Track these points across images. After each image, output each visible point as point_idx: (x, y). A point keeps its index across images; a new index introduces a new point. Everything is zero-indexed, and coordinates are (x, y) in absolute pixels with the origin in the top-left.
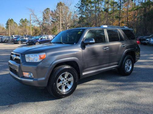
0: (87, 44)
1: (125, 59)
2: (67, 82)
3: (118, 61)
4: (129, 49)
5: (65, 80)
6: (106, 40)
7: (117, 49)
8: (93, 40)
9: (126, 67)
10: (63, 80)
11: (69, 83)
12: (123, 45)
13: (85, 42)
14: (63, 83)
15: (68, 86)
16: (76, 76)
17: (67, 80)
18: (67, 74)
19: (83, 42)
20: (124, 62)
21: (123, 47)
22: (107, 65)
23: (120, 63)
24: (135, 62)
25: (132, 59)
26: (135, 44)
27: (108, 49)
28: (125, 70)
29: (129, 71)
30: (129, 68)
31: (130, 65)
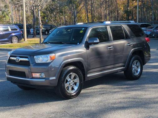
0: (91, 44)
1: (132, 60)
2: (73, 83)
3: (124, 63)
4: (136, 48)
5: (71, 81)
6: (110, 39)
7: (123, 48)
8: (97, 40)
9: (134, 69)
10: (70, 81)
11: (75, 84)
12: (129, 44)
13: (89, 42)
14: (70, 84)
15: (74, 88)
16: (81, 77)
17: (74, 81)
18: (73, 75)
19: (86, 42)
20: (131, 64)
21: (129, 45)
22: (112, 66)
23: (126, 65)
24: (144, 64)
25: (141, 60)
26: (143, 42)
27: (112, 48)
28: (132, 73)
29: (137, 74)
30: (137, 71)
31: (138, 67)
